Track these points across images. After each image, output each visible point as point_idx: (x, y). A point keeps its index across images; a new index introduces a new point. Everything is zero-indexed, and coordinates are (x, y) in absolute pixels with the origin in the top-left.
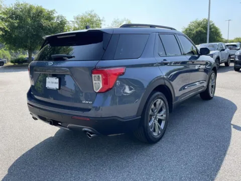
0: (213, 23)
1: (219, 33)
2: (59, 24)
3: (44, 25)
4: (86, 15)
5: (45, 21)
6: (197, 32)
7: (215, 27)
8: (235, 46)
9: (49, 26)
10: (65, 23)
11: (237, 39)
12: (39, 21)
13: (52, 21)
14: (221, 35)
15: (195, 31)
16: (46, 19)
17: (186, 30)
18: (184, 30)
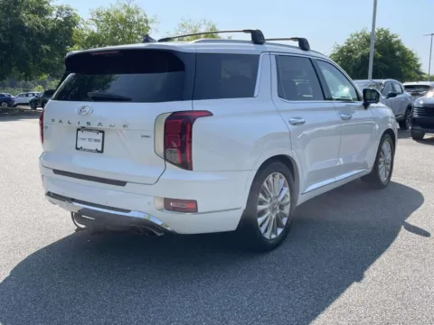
0: (399, 38)
2: (60, 24)
3: (26, 24)
4: (118, 7)
5: (31, 16)
9: (38, 27)
10: (75, 23)
12: (17, 15)
13: (47, 17)
16: (33, 12)
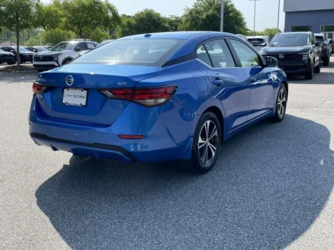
1: (241, 20)
6: (207, 16)
7: (234, 11)
8: (261, 40)
11: (268, 30)
14: (245, 23)
15: (204, 15)
17: (191, 13)
18: (187, 13)
